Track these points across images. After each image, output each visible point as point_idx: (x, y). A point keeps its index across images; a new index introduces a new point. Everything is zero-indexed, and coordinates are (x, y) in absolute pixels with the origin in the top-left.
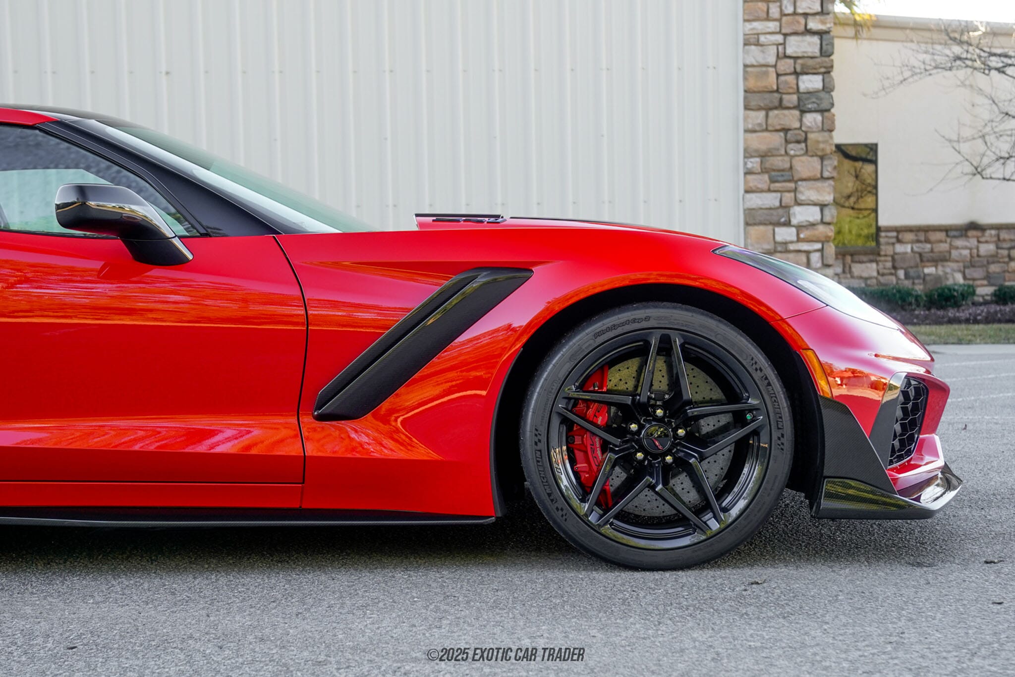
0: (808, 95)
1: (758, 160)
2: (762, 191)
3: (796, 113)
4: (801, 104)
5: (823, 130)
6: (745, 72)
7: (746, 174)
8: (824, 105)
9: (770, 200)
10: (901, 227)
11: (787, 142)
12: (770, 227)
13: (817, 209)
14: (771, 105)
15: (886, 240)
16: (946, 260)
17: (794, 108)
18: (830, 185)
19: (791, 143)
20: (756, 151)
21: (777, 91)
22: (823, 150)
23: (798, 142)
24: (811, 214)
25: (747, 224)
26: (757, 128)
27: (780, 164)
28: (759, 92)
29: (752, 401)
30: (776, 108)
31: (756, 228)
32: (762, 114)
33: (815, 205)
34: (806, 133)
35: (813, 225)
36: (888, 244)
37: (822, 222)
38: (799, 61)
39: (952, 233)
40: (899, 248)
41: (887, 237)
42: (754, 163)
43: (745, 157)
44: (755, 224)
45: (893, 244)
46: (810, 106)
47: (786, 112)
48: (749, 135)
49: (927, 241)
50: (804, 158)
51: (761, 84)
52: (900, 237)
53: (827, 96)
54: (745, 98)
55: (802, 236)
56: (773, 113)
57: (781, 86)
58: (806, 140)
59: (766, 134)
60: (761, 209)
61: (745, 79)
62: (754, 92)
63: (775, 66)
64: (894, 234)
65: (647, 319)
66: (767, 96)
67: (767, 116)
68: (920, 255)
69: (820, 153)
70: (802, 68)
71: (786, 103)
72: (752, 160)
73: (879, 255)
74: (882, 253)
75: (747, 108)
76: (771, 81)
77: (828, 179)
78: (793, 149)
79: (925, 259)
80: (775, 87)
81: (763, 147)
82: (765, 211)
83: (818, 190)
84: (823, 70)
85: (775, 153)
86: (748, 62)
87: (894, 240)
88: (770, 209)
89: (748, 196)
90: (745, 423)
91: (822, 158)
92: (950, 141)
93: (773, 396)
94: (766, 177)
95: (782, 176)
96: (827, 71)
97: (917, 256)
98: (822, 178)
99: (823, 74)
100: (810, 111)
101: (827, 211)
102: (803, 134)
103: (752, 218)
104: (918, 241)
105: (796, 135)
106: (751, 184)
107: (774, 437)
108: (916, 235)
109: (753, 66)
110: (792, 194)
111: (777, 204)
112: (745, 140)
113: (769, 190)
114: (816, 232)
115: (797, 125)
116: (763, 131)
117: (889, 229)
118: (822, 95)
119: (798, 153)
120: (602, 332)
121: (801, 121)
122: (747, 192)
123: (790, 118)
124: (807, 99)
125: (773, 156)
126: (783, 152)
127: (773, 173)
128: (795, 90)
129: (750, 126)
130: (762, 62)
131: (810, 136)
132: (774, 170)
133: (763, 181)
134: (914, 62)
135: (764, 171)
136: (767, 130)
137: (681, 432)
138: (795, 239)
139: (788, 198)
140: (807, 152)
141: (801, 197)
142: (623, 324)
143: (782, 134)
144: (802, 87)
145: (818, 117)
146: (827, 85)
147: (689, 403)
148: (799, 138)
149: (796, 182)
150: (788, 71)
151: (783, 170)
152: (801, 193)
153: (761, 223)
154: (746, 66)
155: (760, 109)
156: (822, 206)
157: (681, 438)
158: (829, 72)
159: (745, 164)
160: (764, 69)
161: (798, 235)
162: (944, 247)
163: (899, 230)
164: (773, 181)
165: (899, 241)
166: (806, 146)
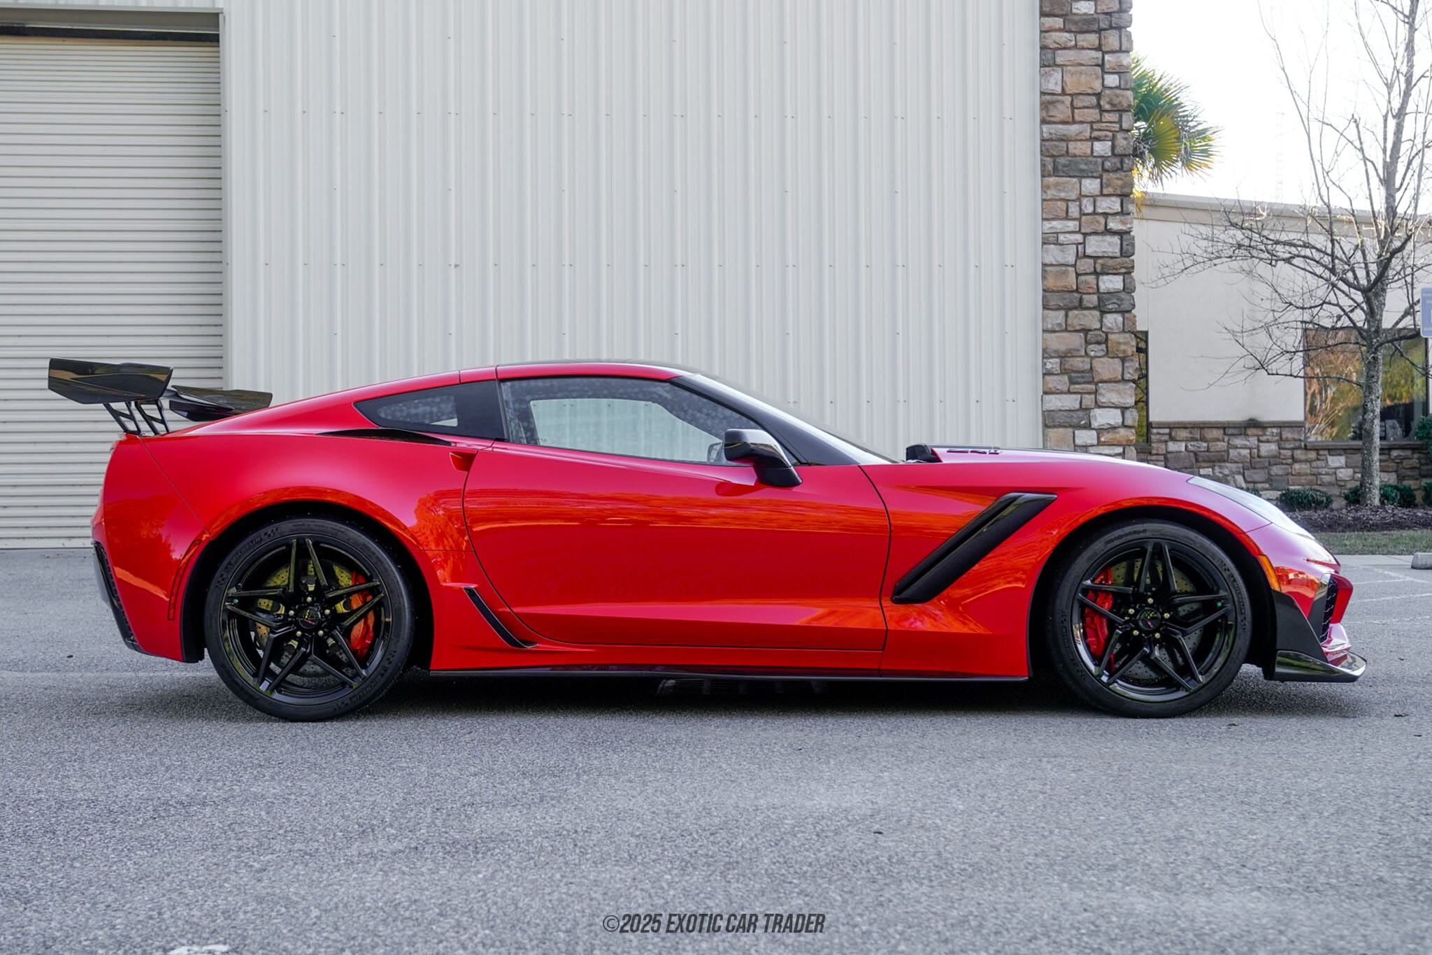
0: (1108, 296)
1: (1058, 360)
2: (1062, 393)
3: (1097, 313)
4: (1102, 304)
5: (1124, 331)
6: (1044, 271)
7: (1044, 375)
8: (1125, 306)
9: (1071, 402)
10: (1174, 423)
11: (1087, 343)
12: (1070, 430)
13: (1118, 412)
14: (1071, 305)
15: (1158, 437)
16: (1224, 461)
17: (1094, 308)
18: (1131, 387)
19: (1091, 344)
20: (1056, 351)
21: (1077, 291)
22: (1124, 352)
23: (1098, 343)
24: (1113, 417)
25: (1046, 426)
26: (1057, 329)
27: (1081, 365)
28: (1058, 292)
29: (1222, 593)
30: (1075, 308)
31: (1055, 430)
32: (1062, 313)
33: (1116, 407)
34: (1107, 334)
35: (1114, 428)
36: (1160, 441)
37: (1124, 426)
38: (1100, 261)
39: (1230, 431)
40: (1172, 447)
41: (1158, 434)
42: (1053, 364)
43: (1043, 358)
44: (1055, 427)
45: (1166, 442)
46: (1110, 307)
47: (1086, 312)
48: (1048, 335)
49: (1203, 439)
50: (1105, 360)
51: (1060, 284)
52: (1173, 434)
53: (1128, 297)
54: (1044, 297)
55: (1102, 439)
56: (1072, 314)
57: (1080, 286)
58: (1107, 340)
59: (1066, 334)
60: (1060, 410)
61: (1044, 278)
62: (1053, 291)
63: (1074, 266)
64: (1167, 431)
65: (1145, 531)
66: (1067, 295)
67: (1066, 316)
68: (1196, 454)
69: (1121, 355)
70: (1102, 268)
71: (1085, 303)
72: (1052, 360)
73: (1150, 453)
74: (1154, 452)
75: (1045, 307)
76: (1071, 281)
77: (1129, 381)
78: (1095, 350)
79: (1200, 459)
80: (1075, 287)
81: (1063, 348)
82: (1065, 414)
83: (1119, 392)
84: (1123, 270)
85: (1075, 353)
86: (1047, 262)
87: (1166, 438)
88: (1070, 411)
89: (1047, 397)
90: (1217, 609)
91: (1123, 360)
92: (1233, 333)
93: (1238, 589)
94: (1066, 378)
95: (1082, 377)
96: (1128, 272)
97: (1192, 454)
98: (1123, 380)
99: (1124, 274)
100: (1110, 312)
101: (1128, 414)
102: (1104, 335)
103: (1050, 421)
104: (1193, 439)
105: (1096, 335)
106: (1050, 386)
107: (1239, 620)
108: (1191, 433)
109: (1052, 265)
110: (1093, 396)
111: (1078, 406)
112: (1044, 340)
113: (1069, 392)
114: (1118, 436)
115: (1098, 326)
116: (1062, 331)
117: (1161, 425)
118: (1123, 295)
119: (1099, 354)
120: (1112, 541)
121: (1101, 321)
122: (1045, 393)
123: (1090, 319)
124: (1107, 300)
125: (1072, 357)
126: (1083, 353)
127: (1073, 375)
128: (1095, 291)
129: (1050, 326)
130: (1062, 261)
131: (1111, 337)
132: (1074, 372)
133: (1062, 382)
134: (1194, 249)
135: (1064, 372)
136: (1066, 330)
137: (1167, 615)
138: (1095, 442)
139: (1089, 400)
140: (1107, 354)
141: (1102, 399)
142: (1126, 535)
143: (1082, 335)
144: (1103, 288)
145: (1119, 318)
146: (1127, 286)
147: (1175, 593)
148: (1100, 339)
149: (1096, 384)
150: (1088, 271)
151: (1083, 372)
152: (1101, 394)
153: (1060, 426)
154: (1044, 265)
155: (1059, 308)
156: (1124, 409)
157: (1167, 620)
158: (1130, 273)
159: (1044, 364)
160: (1063, 268)
161: (1098, 438)
162: (1221, 445)
163: (1172, 427)
164: (1072, 382)
165: (1172, 439)
166: (1107, 347)
